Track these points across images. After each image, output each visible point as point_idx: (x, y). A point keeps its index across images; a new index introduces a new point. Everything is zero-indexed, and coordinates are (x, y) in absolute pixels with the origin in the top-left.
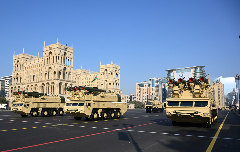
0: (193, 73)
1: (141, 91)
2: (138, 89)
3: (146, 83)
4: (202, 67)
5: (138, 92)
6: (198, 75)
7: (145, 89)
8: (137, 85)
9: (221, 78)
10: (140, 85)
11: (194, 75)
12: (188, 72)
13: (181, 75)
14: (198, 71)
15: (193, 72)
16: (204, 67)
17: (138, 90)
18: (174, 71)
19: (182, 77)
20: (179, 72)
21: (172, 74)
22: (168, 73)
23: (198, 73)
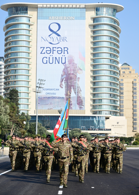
0: (90, 25)
4: (115, 10)
6: (105, 33)
11: (94, 32)
12: (77, 18)
13: (55, 28)
16: (122, 9)
18: (30, 13)
19: (55, 33)
20: (47, 18)
21: (24, 20)
22: (10, 14)
23: (106, 27)
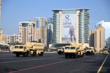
1: (25, 32)
2: (21, 29)
3: (30, 23)
4: (86, 10)
5: (21, 32)
6: (83, 18)
7: (29, 29)
8: (20, 24)
9: (102, 21)
10: (24, 25)
11: (79, 17)
14: (83, 14)
15: (78, 14)
17: (21, 31)
19: (67, 18)
20: (65, 14)
21: (58, 15)
22: (54, 13)
23: (83, 16)
